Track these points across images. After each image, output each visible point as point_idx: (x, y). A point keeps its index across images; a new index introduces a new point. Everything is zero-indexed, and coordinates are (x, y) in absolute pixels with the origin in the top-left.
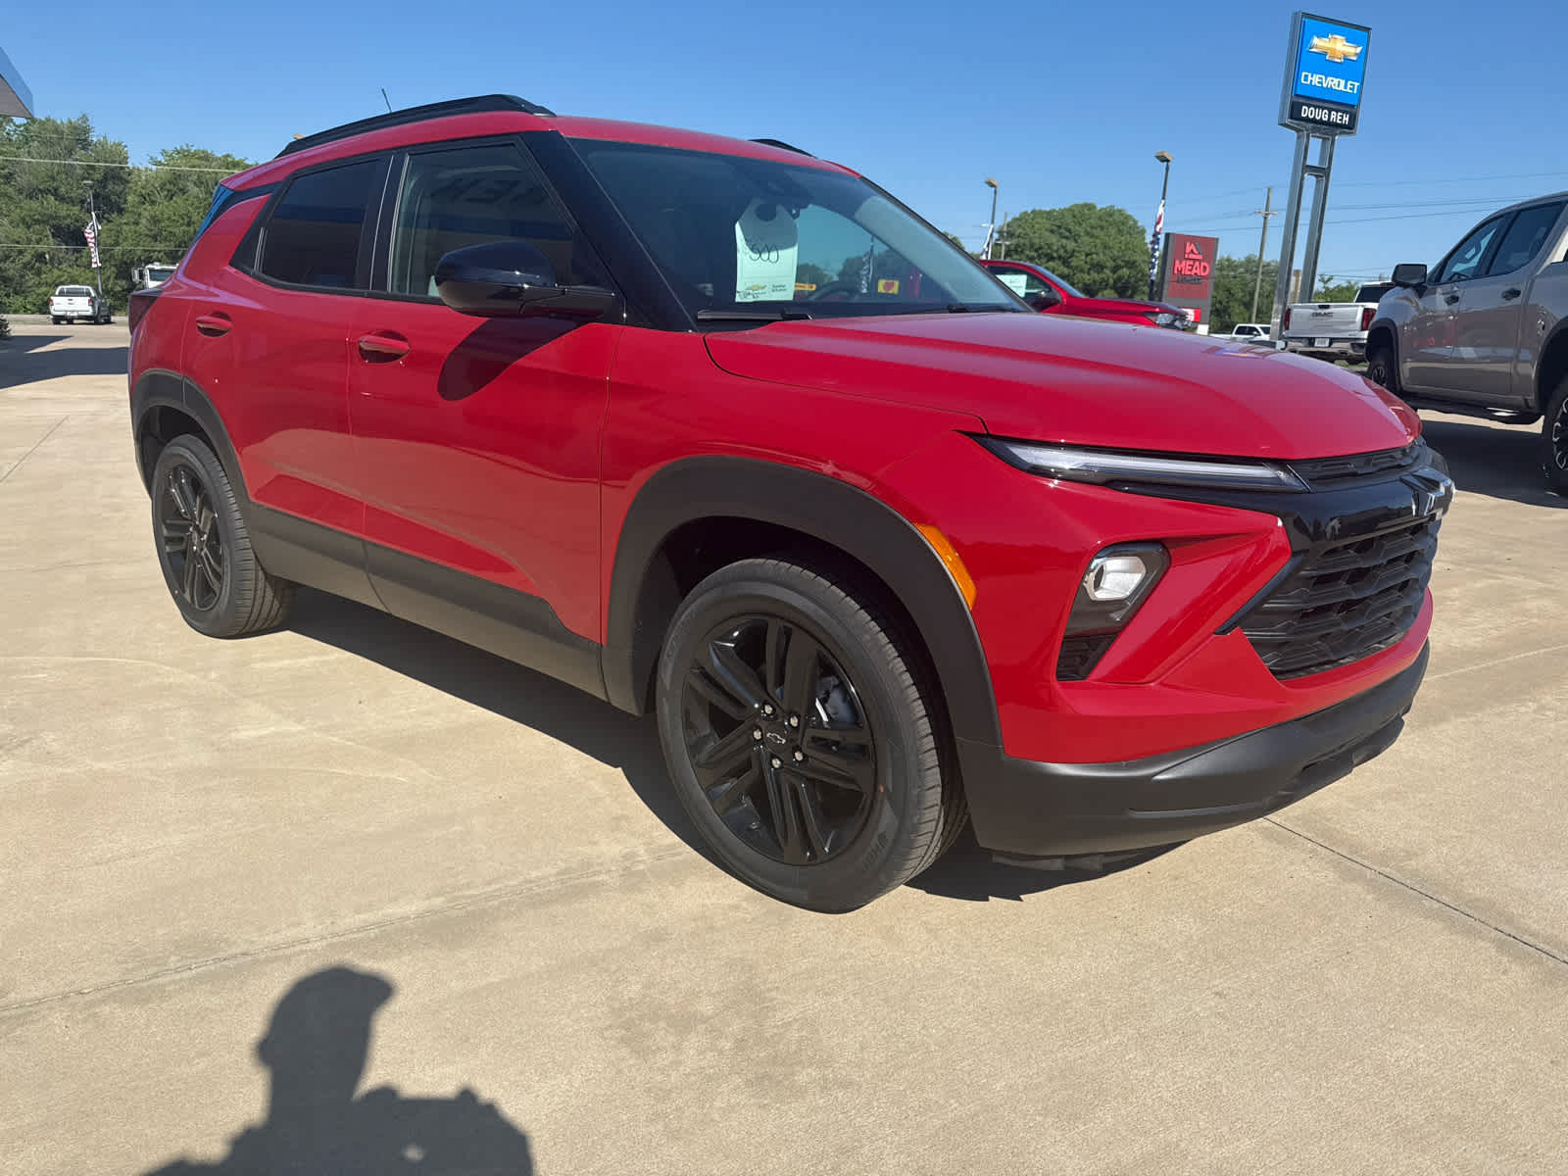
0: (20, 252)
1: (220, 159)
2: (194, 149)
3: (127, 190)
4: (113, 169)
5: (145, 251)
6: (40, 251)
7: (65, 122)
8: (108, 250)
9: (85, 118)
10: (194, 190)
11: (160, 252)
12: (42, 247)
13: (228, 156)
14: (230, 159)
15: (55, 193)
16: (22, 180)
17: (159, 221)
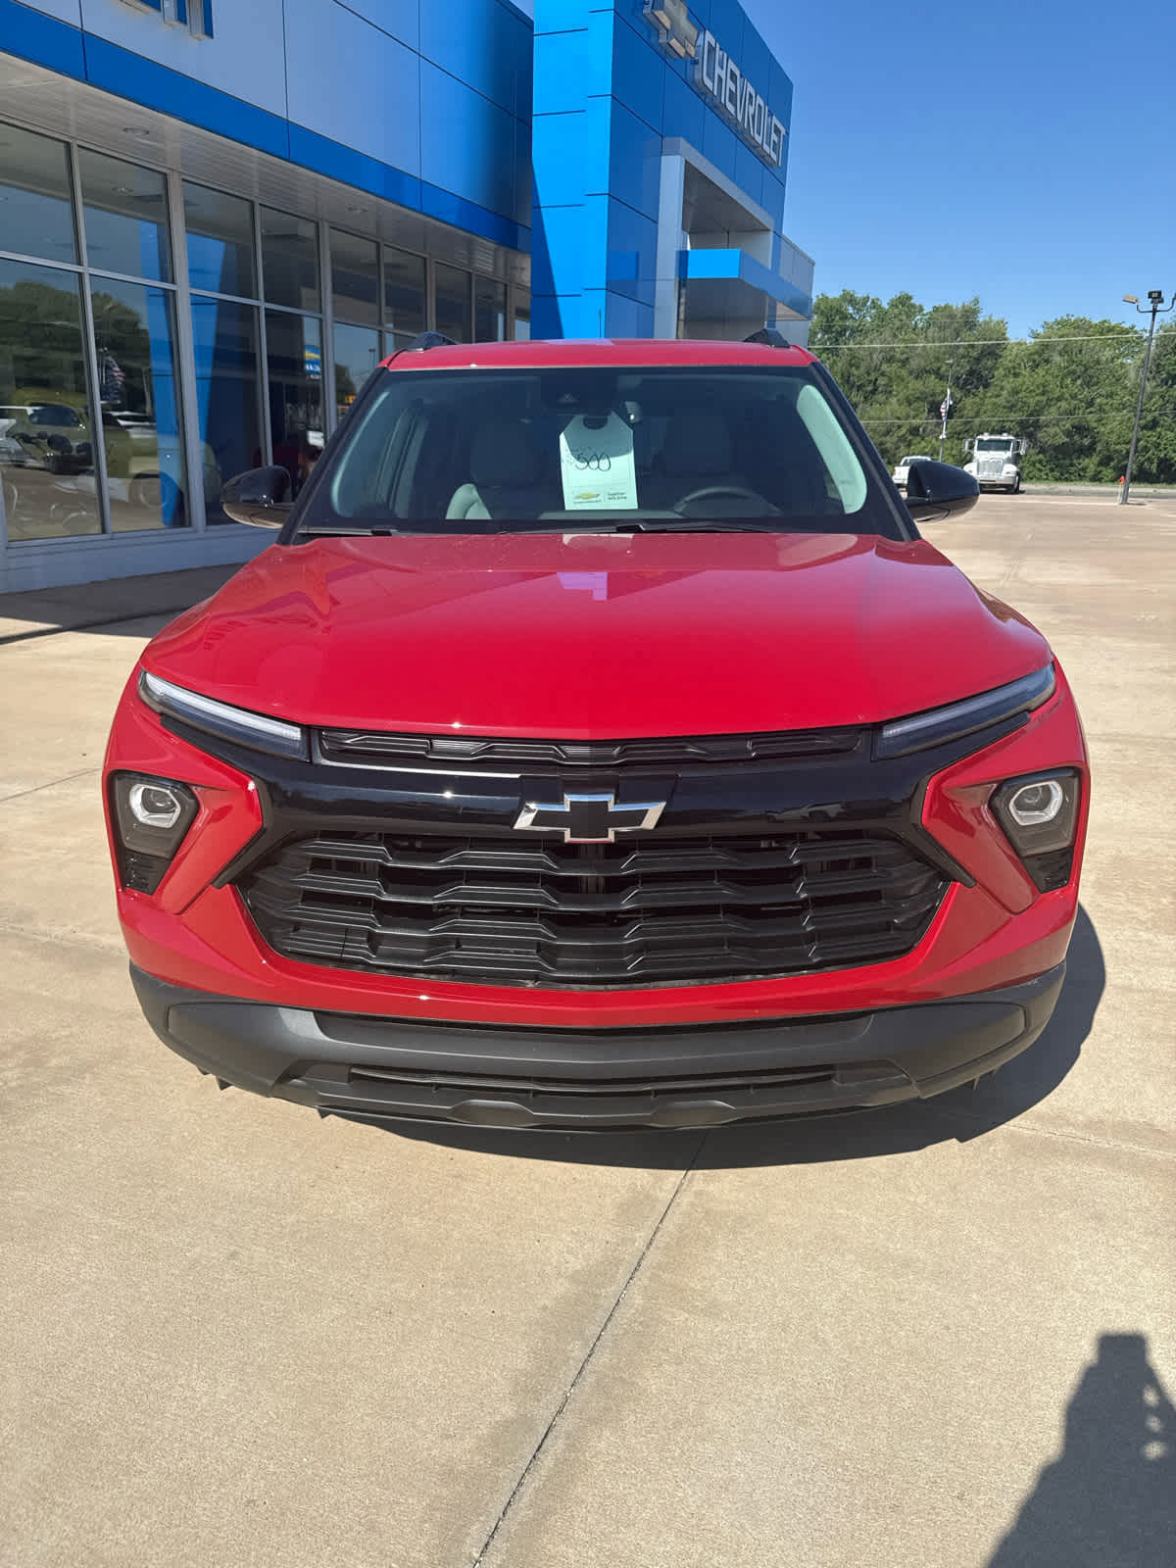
0: (899, 427)
1: (1096, 325)
2: (1073, 319)
3: (998, 365)
4: (989, 346)
5: (999, 421)
6: (914, 425)
7: (960, 306)
8: (969, 422)
9: (976, 301)
10: (1057, 359)
11: (1012, 421)
12: (916, 422)
13: (1105, 321)
14: (1106, 324)
15: (937, 373)
16: (914, 364)
17: (1017, 393)
